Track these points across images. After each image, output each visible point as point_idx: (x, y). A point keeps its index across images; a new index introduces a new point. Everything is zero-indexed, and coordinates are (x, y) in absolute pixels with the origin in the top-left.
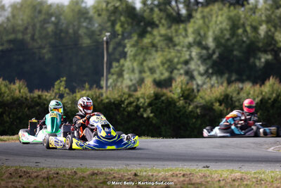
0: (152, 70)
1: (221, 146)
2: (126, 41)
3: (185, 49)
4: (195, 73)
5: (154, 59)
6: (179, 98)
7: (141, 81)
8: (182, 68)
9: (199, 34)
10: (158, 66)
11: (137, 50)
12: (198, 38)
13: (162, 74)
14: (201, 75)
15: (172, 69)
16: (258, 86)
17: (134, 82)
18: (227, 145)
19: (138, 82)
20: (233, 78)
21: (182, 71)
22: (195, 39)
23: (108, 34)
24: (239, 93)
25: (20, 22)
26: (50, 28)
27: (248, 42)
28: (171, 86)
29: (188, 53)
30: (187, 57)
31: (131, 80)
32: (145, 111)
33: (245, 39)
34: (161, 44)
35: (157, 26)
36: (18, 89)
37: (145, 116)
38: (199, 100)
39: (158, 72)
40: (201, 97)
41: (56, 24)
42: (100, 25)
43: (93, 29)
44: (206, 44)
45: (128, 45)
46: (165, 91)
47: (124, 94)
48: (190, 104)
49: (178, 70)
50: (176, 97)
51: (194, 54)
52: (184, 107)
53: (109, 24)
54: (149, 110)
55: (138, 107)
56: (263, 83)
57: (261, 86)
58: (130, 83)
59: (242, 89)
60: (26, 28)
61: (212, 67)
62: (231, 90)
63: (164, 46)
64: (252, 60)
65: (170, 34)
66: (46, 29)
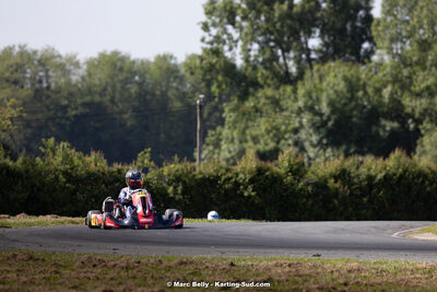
0: (255, 140)
1: (336, 231)
2: (225, 105)
3: (294, 115)
4: (307, 144)
5: (258, 126)
6: (287, 173)
7: (242, 153)
8: (290, 138)
9: (311, 97)
10: (263, 136)
11: (238, 116)
12: (310, 103)
13: (266, 144)
14: (314, 146)
15: (278, 137)
16: (381, 159)
17: (233, 154)
18: (343, 230)
19: (238, 154)
20: (352, 150)
21: (290, 142)
22: (306, 103)
23: (202, 96)
24: (358, 168)
25: (97, 82)
26: (134, 89)
27: (369, 107)
28: (277, 158)
29: (298, 119)
30: (297, 125)
31: (230, 152)
32: (246, 188)
33: (366, 103)
34: (268, 108)
35: (262, 87)
36: (94, 162)
37: (246, 194)
38: (310, 177)
39: (262, 142)
40: (313, 173)
41: (140, 84)
42: (193, 86)
43: (185, 90)
44: (320, 109)
45: (226, 110)
46: (269, 164)
47: (221, 168)
48: (299, 181)
49: (286, 140)
50: (282, 171)
51: (304, 120)
52: (293, 184)
53: (203, 84)
54: (250, 188)
55: (237, 184)
56: (386, 156)
57: (384, 159)
58: (228, 155)
59: (362, 163)
60: (105, 89)
61: (327, 136)
62: (349, 163)
63: (270, 111)
64: (374, 128)
65: (277, 97)
66: (128, 90)
